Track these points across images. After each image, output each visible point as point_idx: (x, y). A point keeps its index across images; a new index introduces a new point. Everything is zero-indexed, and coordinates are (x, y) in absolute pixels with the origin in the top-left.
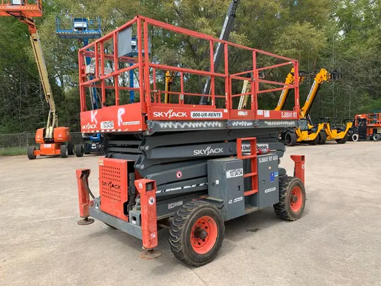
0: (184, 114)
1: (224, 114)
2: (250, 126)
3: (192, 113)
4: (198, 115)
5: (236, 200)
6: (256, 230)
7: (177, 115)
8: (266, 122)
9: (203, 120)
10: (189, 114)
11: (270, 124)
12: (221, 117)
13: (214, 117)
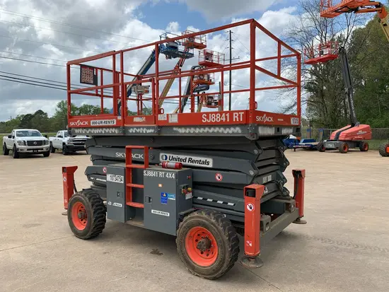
0: (86, 123)
1: (118, 121)
2: (153, 133)
3: (92, 121)
4: (96, 123)
5: (115, 204)
6: (155, 253)
7: (82, 124)
8: (175, 129)
9: (102, 127)
10: (89, 123)
11: (182, 131)
12: (115, 124)
13: (108, 124)
